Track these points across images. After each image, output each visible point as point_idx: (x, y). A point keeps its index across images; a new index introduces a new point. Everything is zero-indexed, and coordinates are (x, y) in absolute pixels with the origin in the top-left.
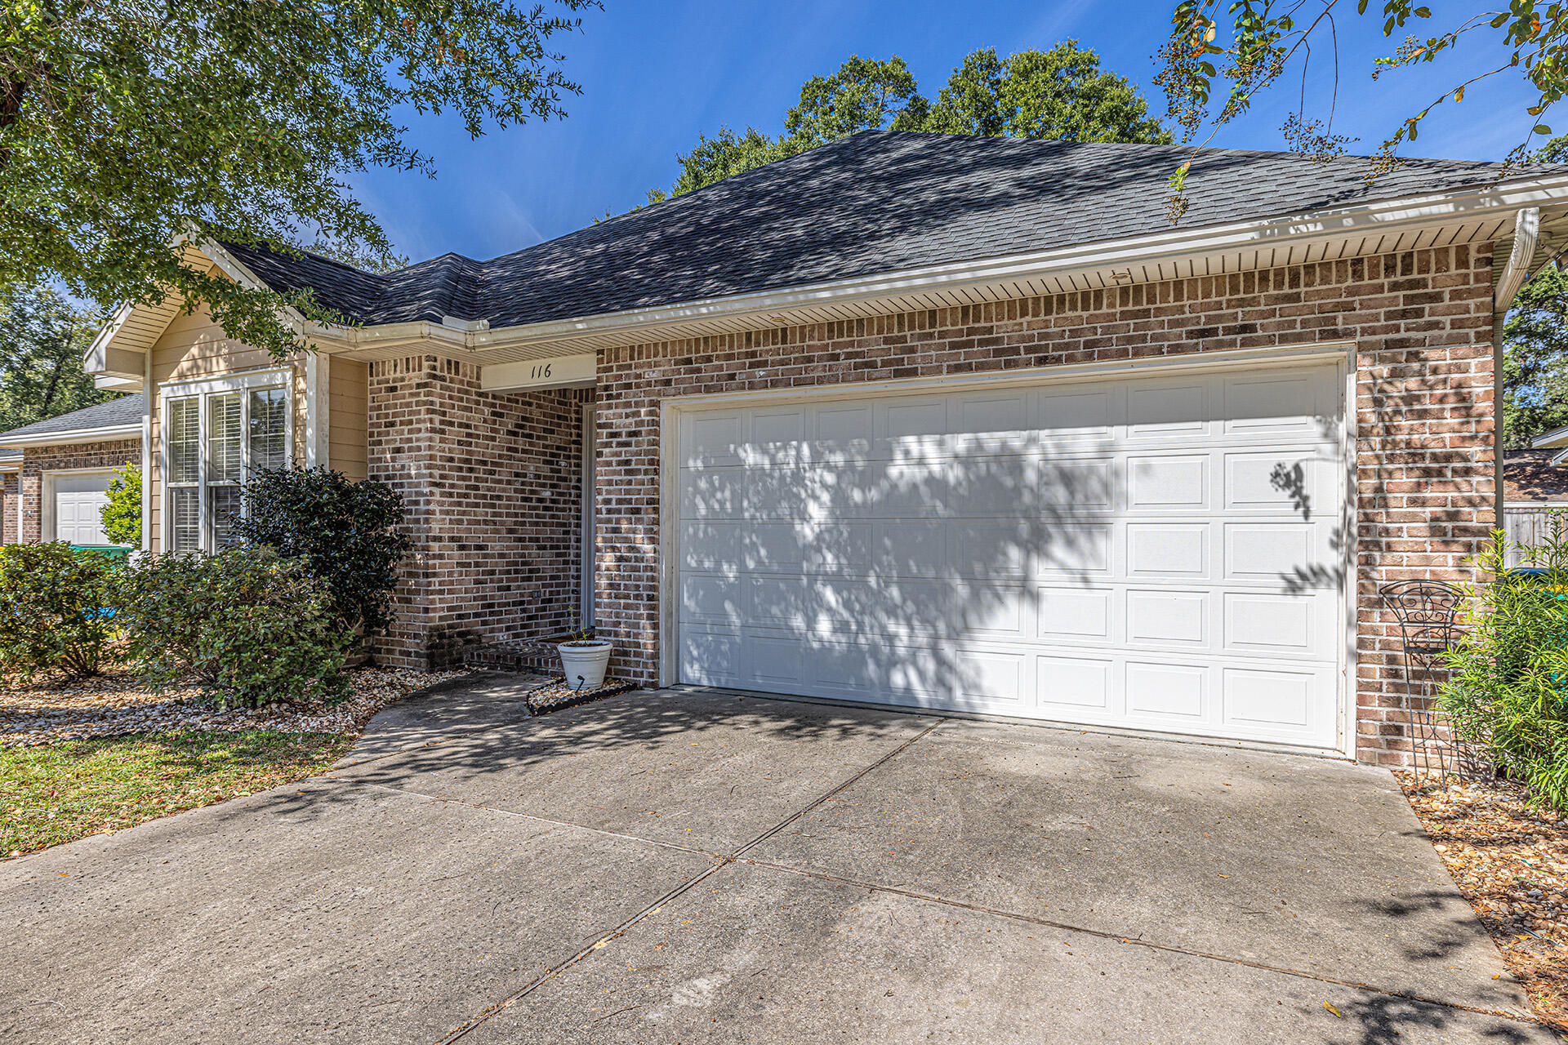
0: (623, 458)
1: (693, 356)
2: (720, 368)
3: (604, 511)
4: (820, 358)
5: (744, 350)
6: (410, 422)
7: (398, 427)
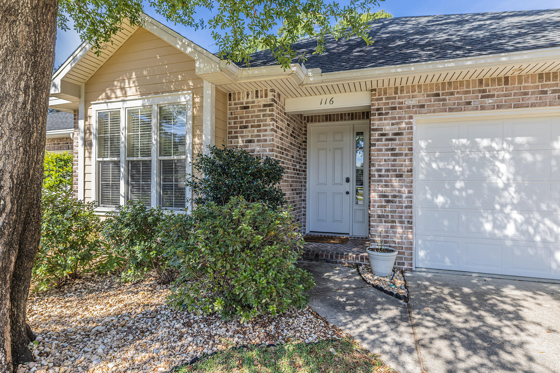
0: (390, 147)
1: (441, 92)
2: (461, 99)
3: (377, 176)
4: (533, 93)
5: (477, 88)
6: (259, 126)
7: (250, 129)
